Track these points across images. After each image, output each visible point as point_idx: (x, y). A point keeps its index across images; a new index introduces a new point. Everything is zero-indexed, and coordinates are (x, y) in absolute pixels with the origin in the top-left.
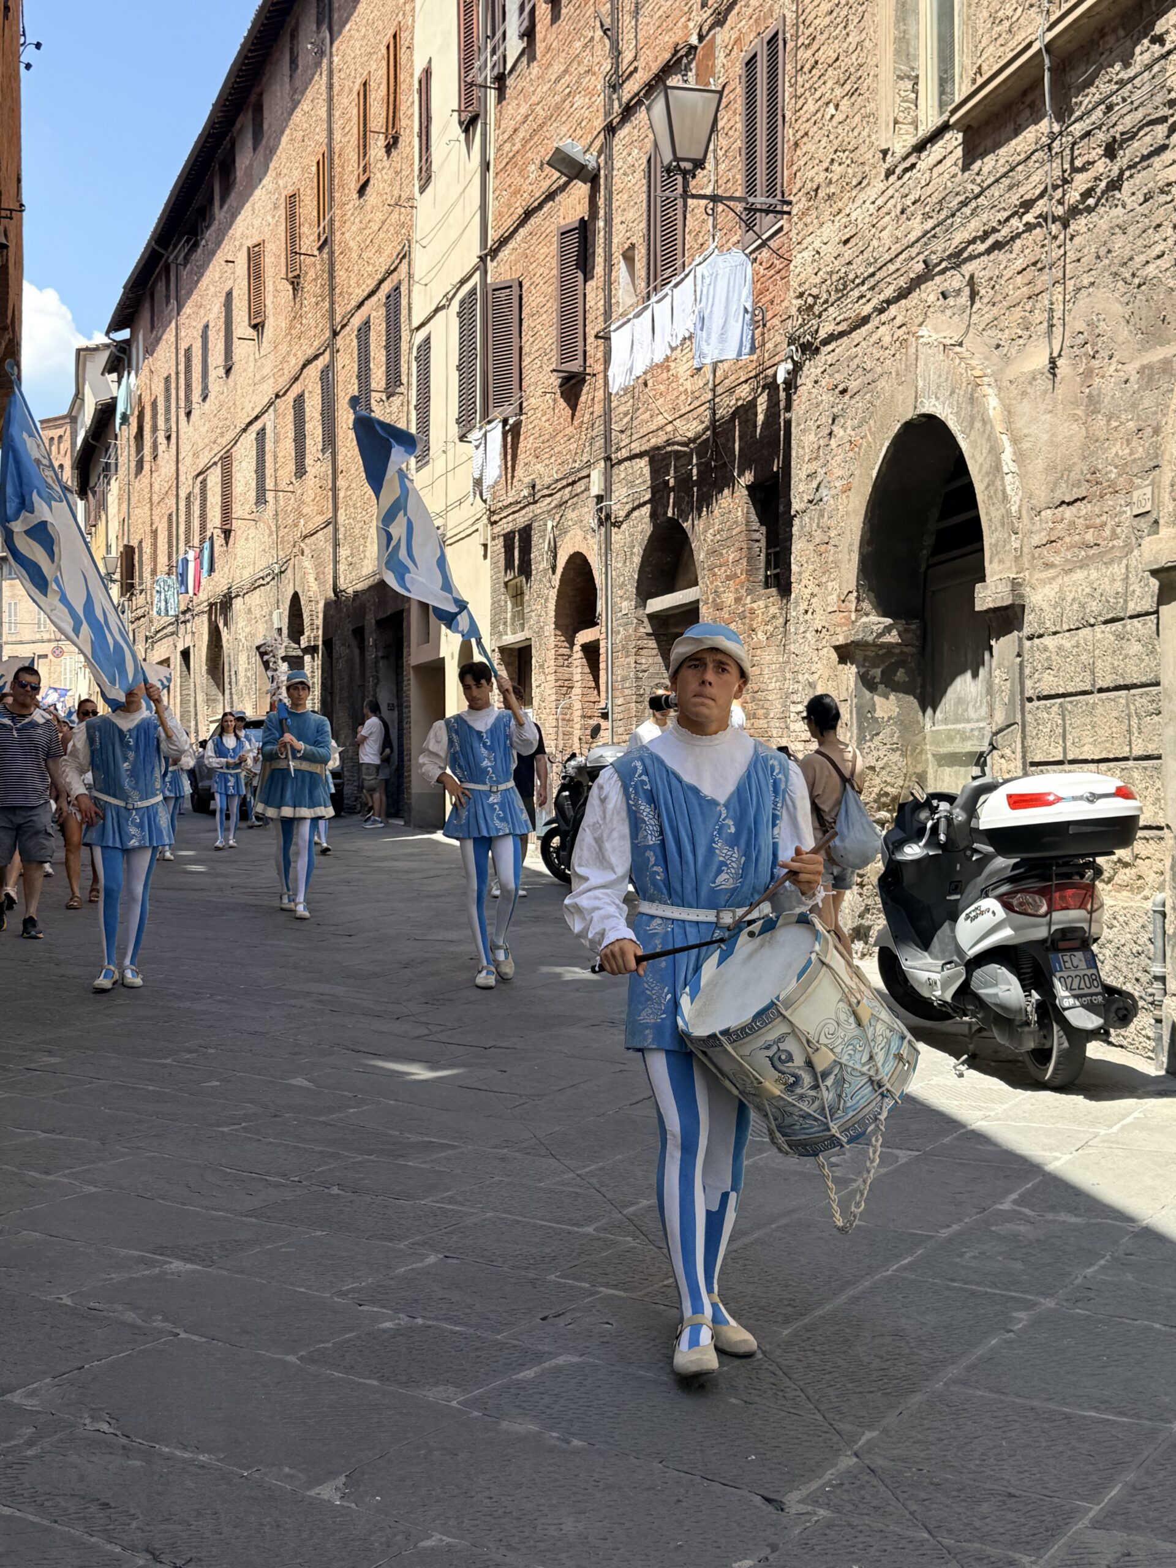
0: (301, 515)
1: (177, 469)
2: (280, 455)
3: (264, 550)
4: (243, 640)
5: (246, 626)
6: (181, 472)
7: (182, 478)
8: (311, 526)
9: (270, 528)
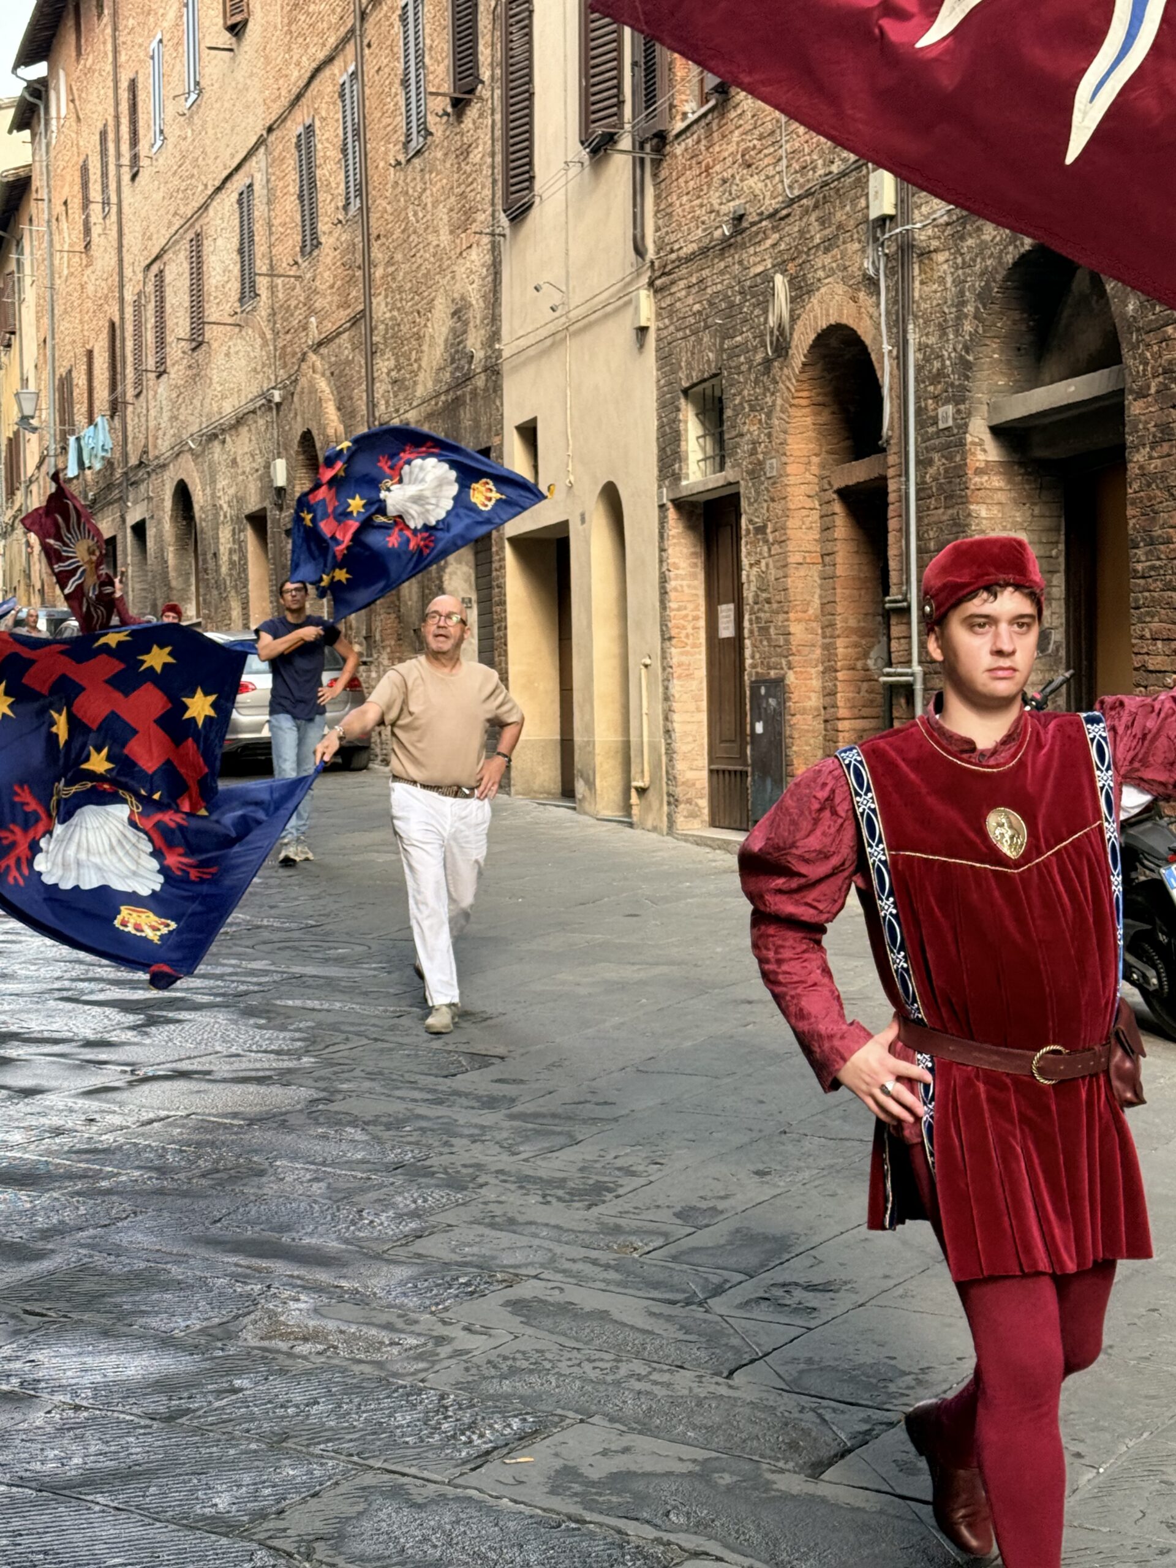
0: (312, 311)
1: (121, 261)
2: (276, 222)
3: (255, 370)
4: (225, 506)
5: (230, 486)
6: (126, 265)
7: (128, 272)
8: (329, 327)
9: (263, 336)
